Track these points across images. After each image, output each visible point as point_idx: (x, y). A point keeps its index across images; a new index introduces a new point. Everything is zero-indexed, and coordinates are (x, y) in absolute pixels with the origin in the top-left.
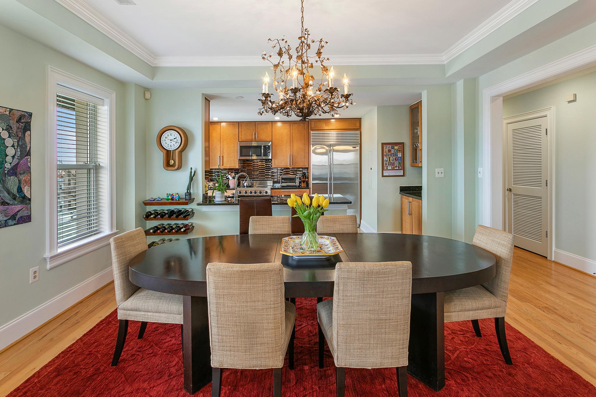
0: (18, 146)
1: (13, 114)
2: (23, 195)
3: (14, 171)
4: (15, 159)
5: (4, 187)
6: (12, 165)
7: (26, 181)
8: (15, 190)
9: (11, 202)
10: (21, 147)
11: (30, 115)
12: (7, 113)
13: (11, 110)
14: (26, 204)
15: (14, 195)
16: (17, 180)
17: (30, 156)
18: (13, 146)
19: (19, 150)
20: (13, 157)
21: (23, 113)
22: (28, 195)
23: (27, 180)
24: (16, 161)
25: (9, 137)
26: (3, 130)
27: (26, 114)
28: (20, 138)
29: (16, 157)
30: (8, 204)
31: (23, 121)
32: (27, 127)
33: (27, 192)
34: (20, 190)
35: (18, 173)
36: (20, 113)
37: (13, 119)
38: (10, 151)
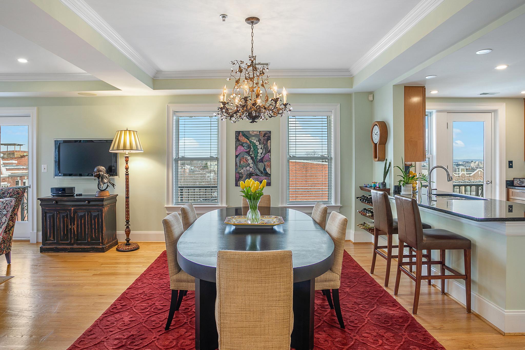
0: (264, 148)
1: (261, 133)
2: (266, 172)
3: (262, 160)
4: (262, 154)
5: (257, 167)
6: (261, 157)
7: (267, 165)
8: (262, 170)
9: (260, 175)
10: (265, 148)
11: (270, 132)
12: (258, 133)
13: (260, 131)
14: (268, 177)
15: (262, 172)
16: (264, 165)
17: (270, 153)
18: (261, 148)
19: (264, 150)
20: (261, 154)
21: (266, 132)
22: (269, 172)
23: (269, 165)
24: (263, 155)
25: (260, 144)
26: (257, 141)
27: (268, 132)
28: (265, 144)
29: (263, 153)
30: (259, 176)
31: (266, 136)
32: (269, 138)
33: (268, 171)
34: (265, 169)
35: (264, 161)
36: (264, 132)
37: (261, 136)
38: (260, 151)
